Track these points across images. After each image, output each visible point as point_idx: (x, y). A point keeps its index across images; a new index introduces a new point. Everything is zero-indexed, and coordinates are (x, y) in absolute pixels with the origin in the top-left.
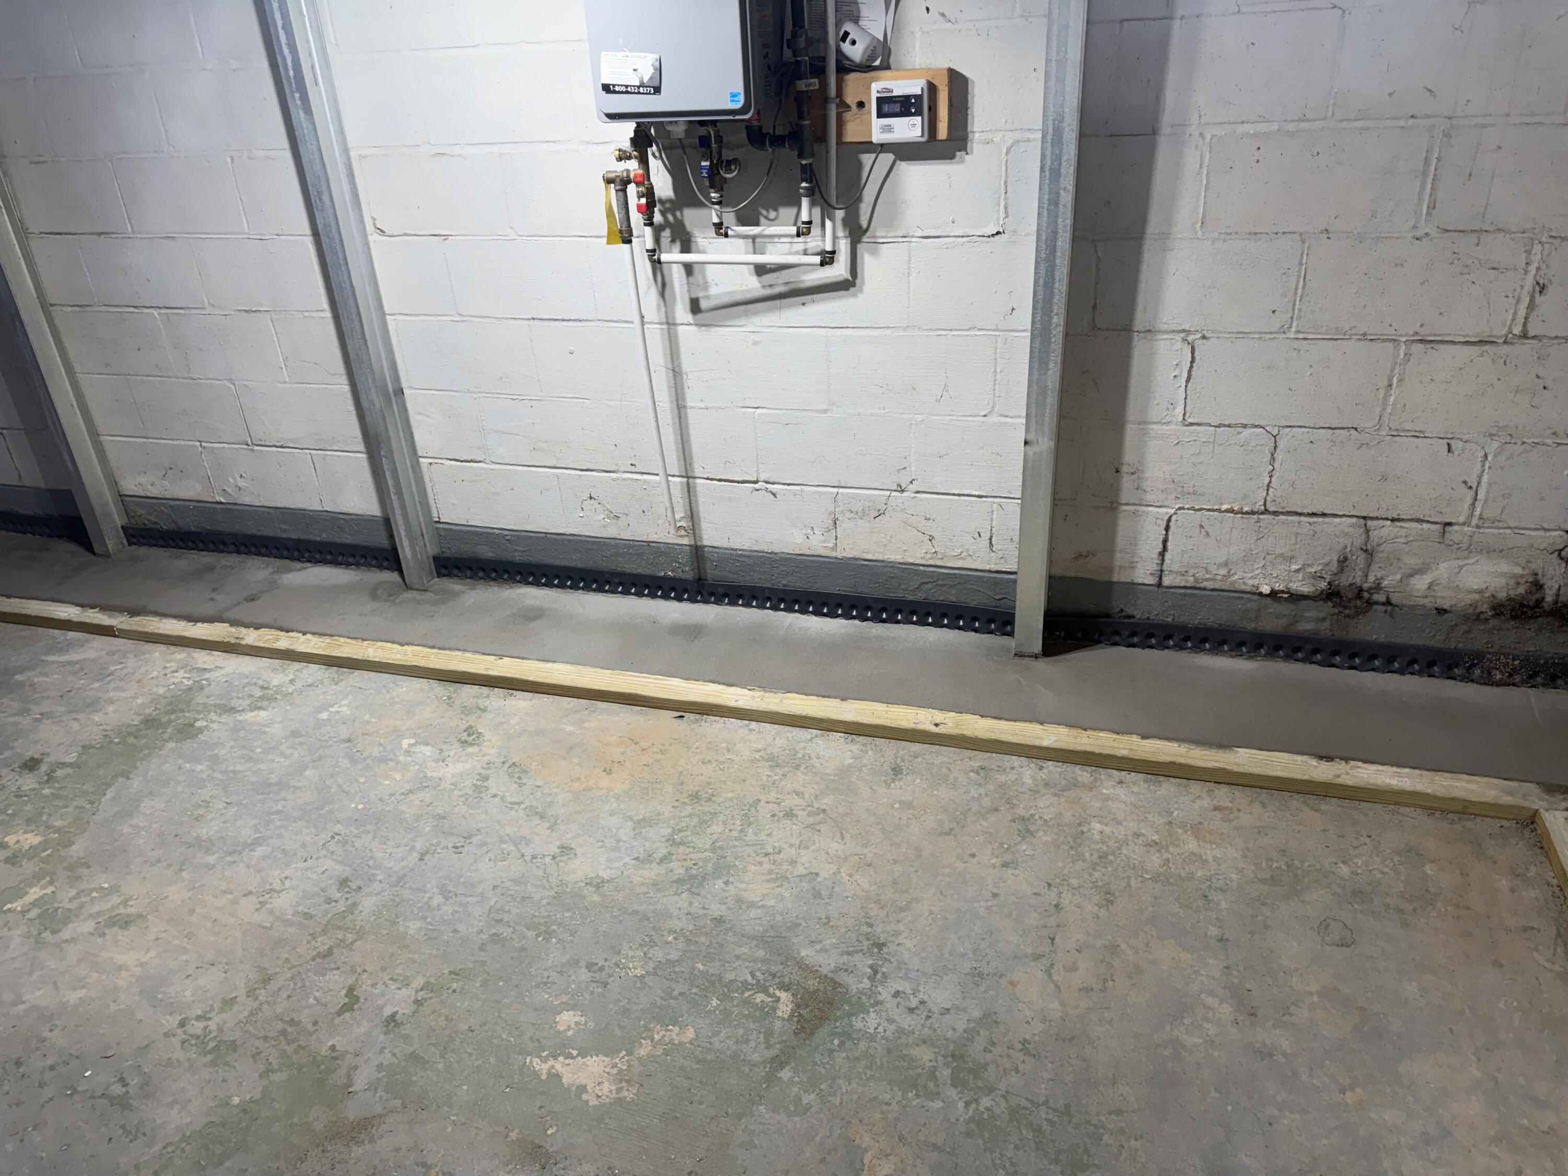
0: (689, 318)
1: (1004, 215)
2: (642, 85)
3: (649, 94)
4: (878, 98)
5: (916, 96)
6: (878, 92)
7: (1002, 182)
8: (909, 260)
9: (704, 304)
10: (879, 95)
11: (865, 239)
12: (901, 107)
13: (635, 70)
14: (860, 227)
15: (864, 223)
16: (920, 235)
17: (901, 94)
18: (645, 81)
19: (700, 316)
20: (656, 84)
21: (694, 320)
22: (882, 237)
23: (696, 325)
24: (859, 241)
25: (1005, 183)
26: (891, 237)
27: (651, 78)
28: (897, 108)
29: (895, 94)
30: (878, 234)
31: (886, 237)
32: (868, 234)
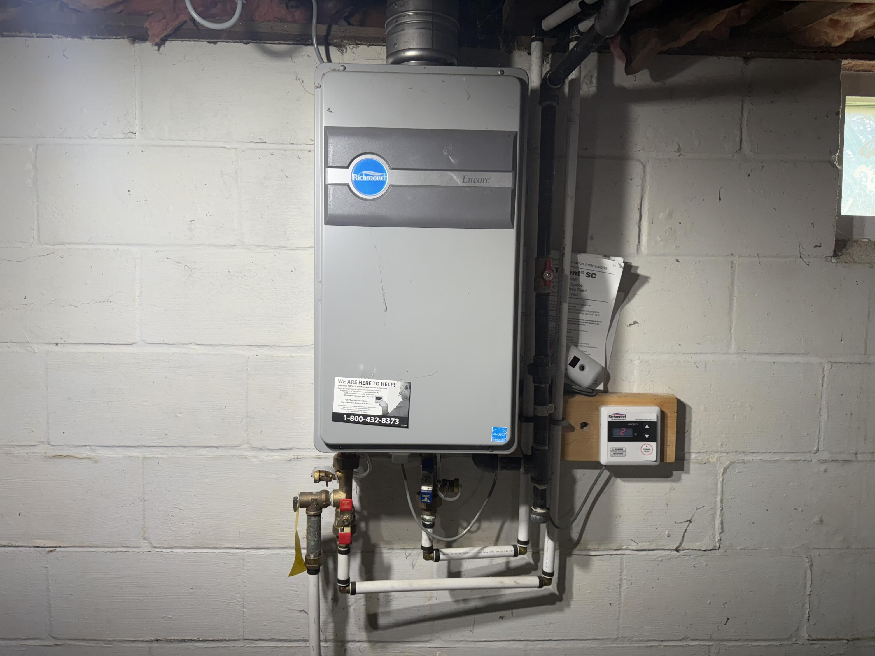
0: (363, 636)
1: (720, 530)
2: (386, 415)
3: (393, 425)
4: (609, 423)
5: (650, 423)
6: (610, 416)
7: (718, 499)
8: (621, 572)
9: (382, 621)
10: (610, 420)
11: (576, 552)
12: (634, 432)
13: (378, 399)
14: (571, 540)
15: (575, 536)
16: (635, 548)
17: (633, 419)
18: (390, 411)
19: (376, 633)
20: (403, 414)
21: (368, 637)
22: (595, 550)
23: (369, 641)
24: (570, 554)
25: (722, 500)
26: (604, 550)
27: (398, 408)
28: (630, 433)
29: (627, 419)
30: (589, 547)
31: (598, 550)
32: (578, 547)
